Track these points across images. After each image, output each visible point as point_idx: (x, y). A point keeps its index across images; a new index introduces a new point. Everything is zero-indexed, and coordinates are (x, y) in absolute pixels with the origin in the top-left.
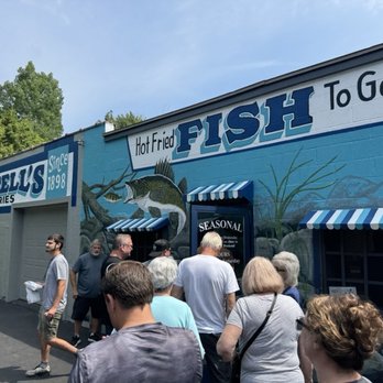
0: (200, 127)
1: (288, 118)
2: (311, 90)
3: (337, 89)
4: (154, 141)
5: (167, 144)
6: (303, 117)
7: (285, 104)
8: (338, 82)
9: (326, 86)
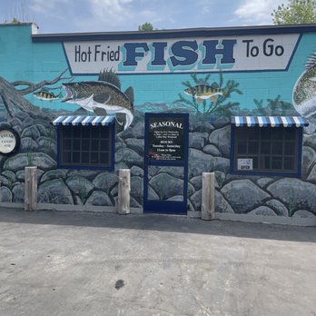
0: (147, 49)
1: (219, 57)
2: (235, 42)
3: (251, 45)
4: (97, 52)
5: (112, 56)
6: (229, 58)
7: (217, 47)
8: (252, 41)
9: (244, 41)
